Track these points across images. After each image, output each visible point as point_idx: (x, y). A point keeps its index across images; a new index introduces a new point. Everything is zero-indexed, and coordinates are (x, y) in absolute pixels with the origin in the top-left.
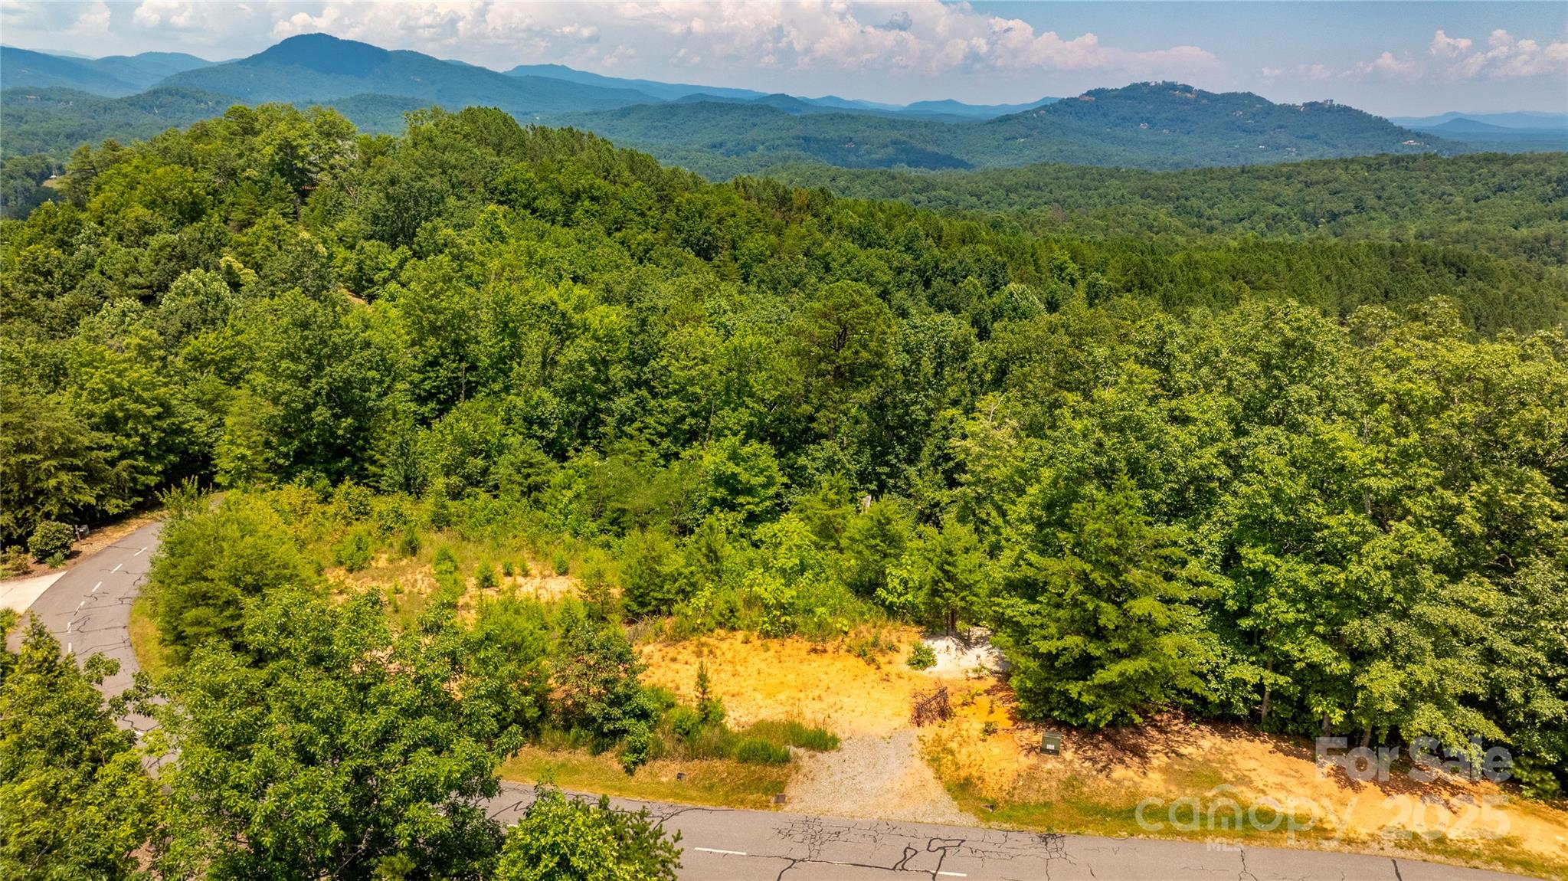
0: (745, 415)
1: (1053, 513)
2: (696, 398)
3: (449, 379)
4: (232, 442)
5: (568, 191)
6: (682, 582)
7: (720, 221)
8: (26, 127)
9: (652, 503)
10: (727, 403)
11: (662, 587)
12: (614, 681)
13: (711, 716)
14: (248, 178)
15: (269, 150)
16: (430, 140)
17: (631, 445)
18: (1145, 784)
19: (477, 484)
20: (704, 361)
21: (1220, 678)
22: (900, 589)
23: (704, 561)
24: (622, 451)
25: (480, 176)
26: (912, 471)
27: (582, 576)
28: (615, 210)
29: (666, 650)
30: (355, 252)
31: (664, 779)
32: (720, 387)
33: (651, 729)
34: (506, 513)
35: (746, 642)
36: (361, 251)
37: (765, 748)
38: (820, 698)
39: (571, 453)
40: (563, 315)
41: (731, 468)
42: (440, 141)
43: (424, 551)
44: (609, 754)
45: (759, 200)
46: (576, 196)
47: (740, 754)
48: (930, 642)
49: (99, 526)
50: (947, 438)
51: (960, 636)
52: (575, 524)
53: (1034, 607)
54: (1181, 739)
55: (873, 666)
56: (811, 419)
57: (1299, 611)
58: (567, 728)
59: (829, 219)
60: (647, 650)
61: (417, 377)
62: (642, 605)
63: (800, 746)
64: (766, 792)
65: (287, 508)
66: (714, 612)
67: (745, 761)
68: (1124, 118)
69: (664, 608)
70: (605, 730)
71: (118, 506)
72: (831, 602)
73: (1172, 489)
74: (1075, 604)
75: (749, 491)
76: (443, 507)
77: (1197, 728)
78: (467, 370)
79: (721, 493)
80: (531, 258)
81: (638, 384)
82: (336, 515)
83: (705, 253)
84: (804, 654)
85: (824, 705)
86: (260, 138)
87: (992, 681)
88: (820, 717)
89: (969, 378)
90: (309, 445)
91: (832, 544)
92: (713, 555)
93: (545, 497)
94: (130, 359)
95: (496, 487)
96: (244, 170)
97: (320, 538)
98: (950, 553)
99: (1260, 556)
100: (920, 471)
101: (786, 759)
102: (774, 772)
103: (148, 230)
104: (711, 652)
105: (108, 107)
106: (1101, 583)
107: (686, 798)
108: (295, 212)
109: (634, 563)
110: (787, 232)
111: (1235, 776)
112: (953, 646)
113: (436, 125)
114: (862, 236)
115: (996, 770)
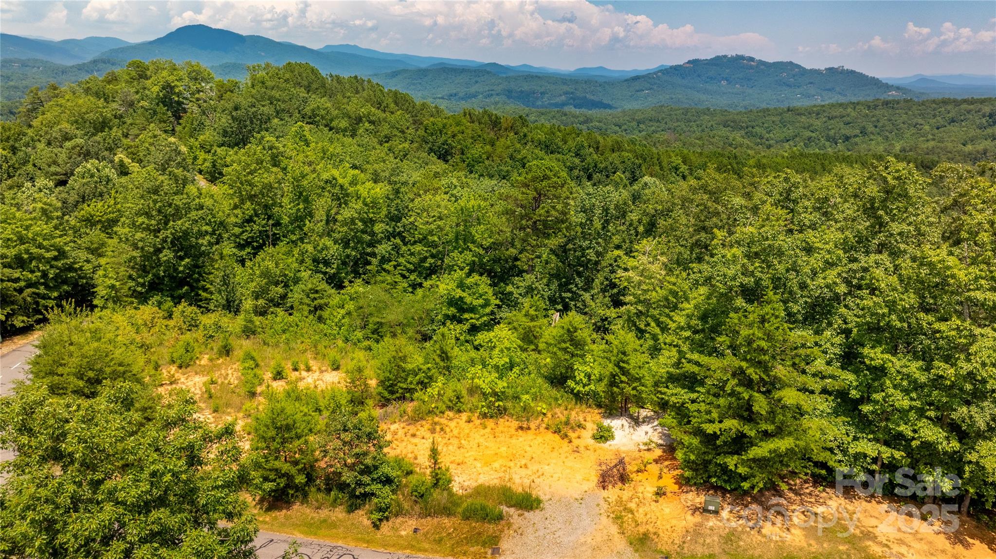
0: (469, 257)
1: (707, 322)
2: (434, 245)
3: (260, 232)
4: (105, 276)
5: (353, 116)
6: (421, 375)
7: (454, 136)
8: (12, 83)
9: (401, 318)
10: (455, 248)
11: (406, 380)
12: (365, 454)
13: (441, 482)
14: (142, 107)
15: (156, 89)
16: (263, 83)
17: (389, 278)
18: (788, 537)
19: (277, 305)
20: (440, 218)
21: (845, 452)
22: (585, 380)
23: (438, 360)
24: (383, 282)
25: (295, 106)
26: (587, 296)
27: (347, 372)
28: (385, 130)
29: (409, 427)
30: (211, 154)
31: (403, 533)
32: (451, 236)
33: (394, 492)
34: (297, 326)
35: (469, 421)
36: (214, 154)
37: (483, 508)
38: (526, 466)
39: (346, 283)
40: (342, 187)
41: (459, 293)
42: (269, 84)
43: (236, 353)
44: (361, 512)
45: (480, 123)
46: (359, 120)
47: (464, 513)
48: (609, 421)
49: (10, 336)
50: (613, 272)
51: (631, 417)
52: (346, 333)
53: (694, 396)
54: (813, 500)
55: (566, 440)
56: (516, 259)
57: (912, 399)
58: (329, 490)
59: (525, 136)
60: (394, 427)
61: (237, 230)
62: (392, 393)
63: (511, 506)
64: (484, 544)
65: (140, 322)
66: (445, 399)
67: (467, 518)
68: (711, 78)
69: (408, 395)
70: (357, 493)
71: (23, 321)
72: (533, 390)
73: (806, 302)
74: (733, 394)
75: (472, 309)
76: (251, 321)
77: (824, 490)
78: (273, 225)
79: (452, 311)
80: (325, 154)
81: (394, 235)
82: (175, 326)
83: (444, 156)
84: (513, 431)
85: (529, 472)
86: (150, 81)
87: (658, 452)
88: (527, 482)
89: (628, 230)
90: (159, 278)
91: (533, 347)
92: (445, 356)
93: (326, 314)
94: (35, 218)
95: (292, 307)
96: (139, 102)
97: (161, 344)
98: (624, 353)
99: (880, 356)
100: (592, 296)
101: (500, 517)
102: (491, 528)
103: (67, 137)
104: (442, 429)
105: (64, 71)
106: (755, 377)
107: (420, 550)
108: (173, 130)
109: (386, 361)
110: (498, 143)
111: (862, 532)
112: (626, 424)
113: (267, 74)
114: (547, 146)
115: (668, 527)
